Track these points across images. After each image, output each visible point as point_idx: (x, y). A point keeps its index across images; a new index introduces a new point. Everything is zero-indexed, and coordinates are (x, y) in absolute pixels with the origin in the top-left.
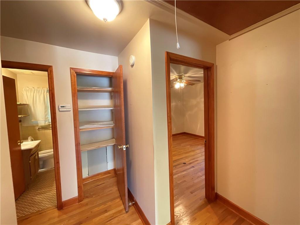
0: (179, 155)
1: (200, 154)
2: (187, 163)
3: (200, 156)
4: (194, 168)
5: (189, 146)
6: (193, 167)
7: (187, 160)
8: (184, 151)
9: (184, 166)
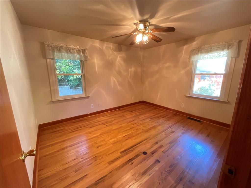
0: (138, 134)
1: (164, 133)
2: (149, 152)
3: (164, 135)
4: (159, 164)
5: (148, 120)
6: (158, 161)
7: (148, 145)
8: (143, 128)
9: (144, 159)
